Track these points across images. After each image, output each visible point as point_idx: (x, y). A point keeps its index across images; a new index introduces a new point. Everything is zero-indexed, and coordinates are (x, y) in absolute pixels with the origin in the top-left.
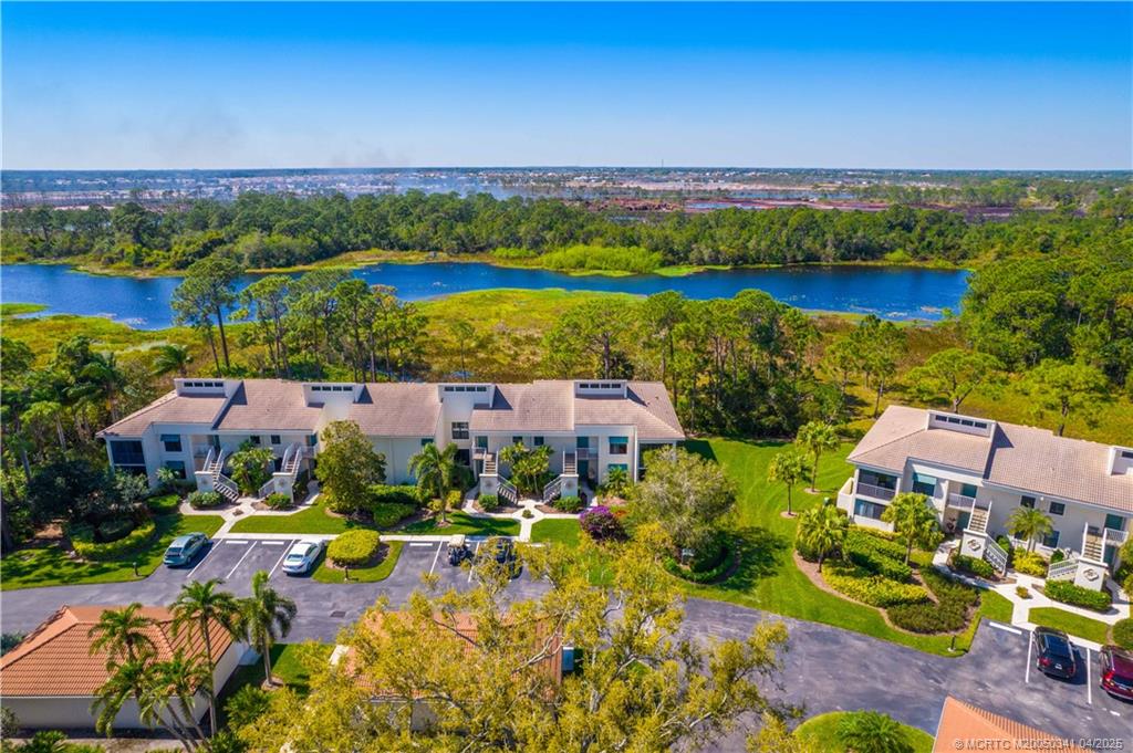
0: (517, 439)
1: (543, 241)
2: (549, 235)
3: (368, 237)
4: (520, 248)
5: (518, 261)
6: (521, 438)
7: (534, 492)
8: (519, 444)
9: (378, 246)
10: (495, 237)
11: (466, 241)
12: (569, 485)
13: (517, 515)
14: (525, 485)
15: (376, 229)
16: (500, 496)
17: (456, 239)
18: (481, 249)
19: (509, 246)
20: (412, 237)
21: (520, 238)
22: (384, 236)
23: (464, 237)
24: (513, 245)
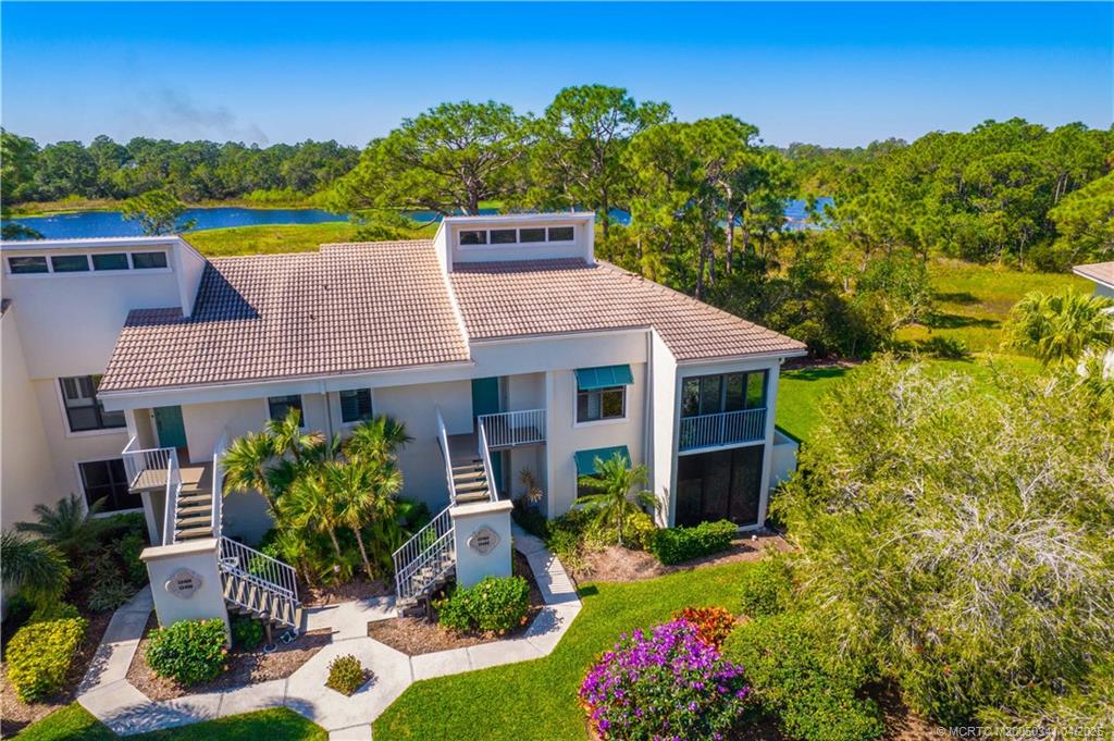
0: (280, 407)
1: (313, 179)
2: (320, 173)
3: (65, 183)
4: (283, 189)
5: (283, 204)
6: (295, 402)
7: (357, 571)
8: (289, 423)
9: (82, 193)
10: (249, 178)
11: (210, 184)
12: (483, 541)
13: (307, 681)
14: (325, 553)
15: (77, 171)
16: (235, 616)
17: (197, 183)
18: (232, 195)
19: (269, 189)
20: (132, 182)
21: (284, 178)
22: (90, 182)
23: (207, 181)
24: (274, 186)
